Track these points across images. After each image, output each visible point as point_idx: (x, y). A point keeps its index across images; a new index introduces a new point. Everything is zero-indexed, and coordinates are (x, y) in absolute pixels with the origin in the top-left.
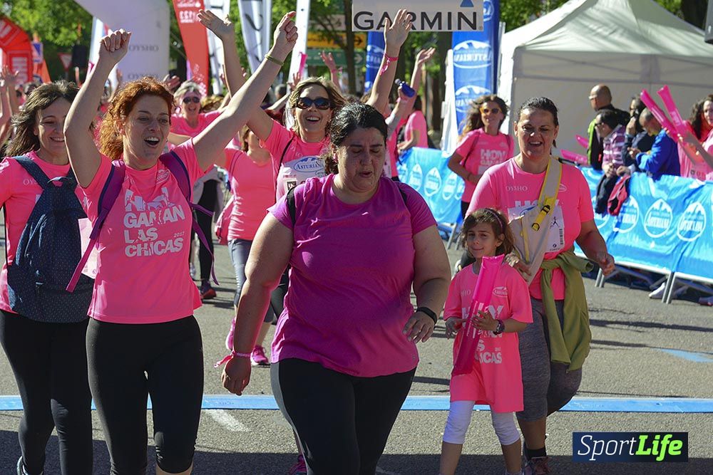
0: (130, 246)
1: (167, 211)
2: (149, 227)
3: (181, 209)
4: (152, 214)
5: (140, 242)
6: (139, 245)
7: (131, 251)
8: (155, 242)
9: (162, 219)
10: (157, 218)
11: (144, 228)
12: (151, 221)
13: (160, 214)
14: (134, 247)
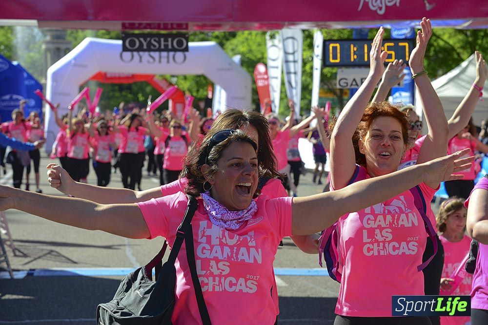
0: (368, 245)
1: (403, 216)
2: (384, 228)
3: (416, 217)
4: (389, 218)
5: (377, 241)
6: (376, 244)
7: (369, 250)
8: (389, 242)
9: (397, 222)
10: (393, 221)
11: (381, 228)
12: (387, 222)
13: (396, 217)
14: (371, 246)
